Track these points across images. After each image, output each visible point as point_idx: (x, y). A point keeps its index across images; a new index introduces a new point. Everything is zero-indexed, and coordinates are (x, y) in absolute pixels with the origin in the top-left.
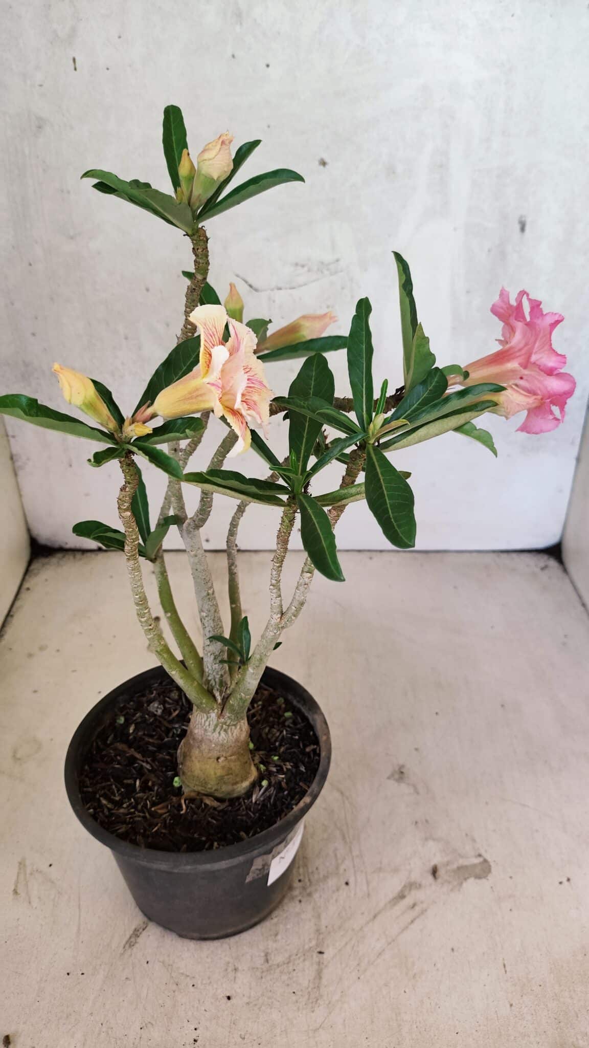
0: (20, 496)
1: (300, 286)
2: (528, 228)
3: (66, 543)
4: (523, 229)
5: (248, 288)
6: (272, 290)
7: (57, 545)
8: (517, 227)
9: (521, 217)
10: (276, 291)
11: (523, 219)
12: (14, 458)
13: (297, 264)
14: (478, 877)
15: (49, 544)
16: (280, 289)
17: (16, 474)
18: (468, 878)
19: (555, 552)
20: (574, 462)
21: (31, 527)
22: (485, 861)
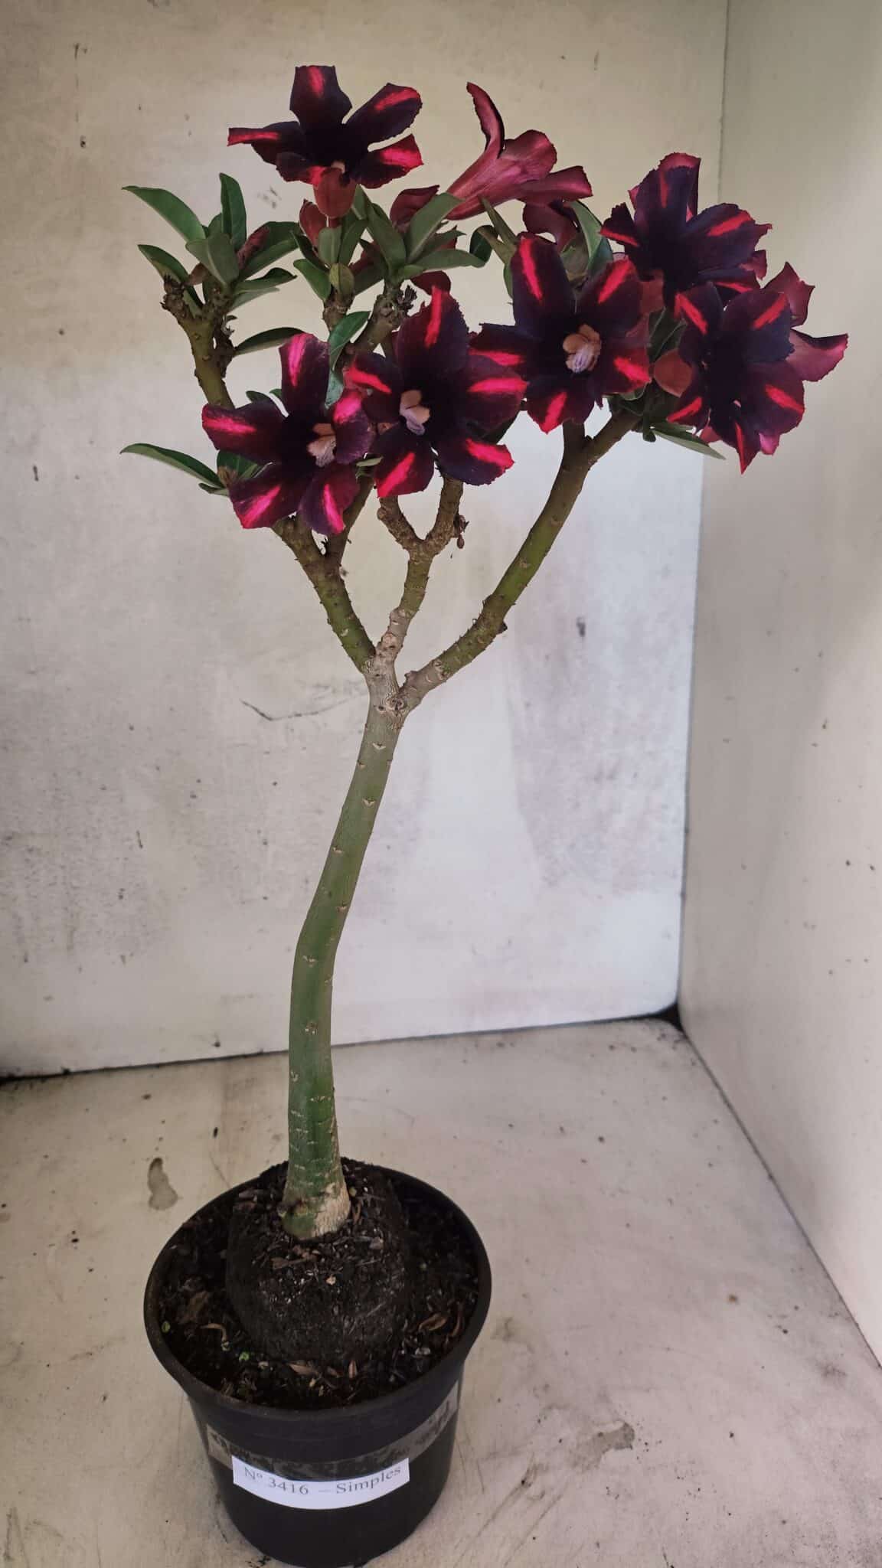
1: (324, 710)
2: (587, 631)
5: (260, 717)
6: (290, 717)
8: (576, 630)
9: (579, 619)
10: (293, 718)
11: (581, 621)
13: (318, 686)
14: (619, 1447)
16: (300, 715)
18: (607, 1450)
19: (671, 1015)
20: (679, 900)
22: (626, 1425)
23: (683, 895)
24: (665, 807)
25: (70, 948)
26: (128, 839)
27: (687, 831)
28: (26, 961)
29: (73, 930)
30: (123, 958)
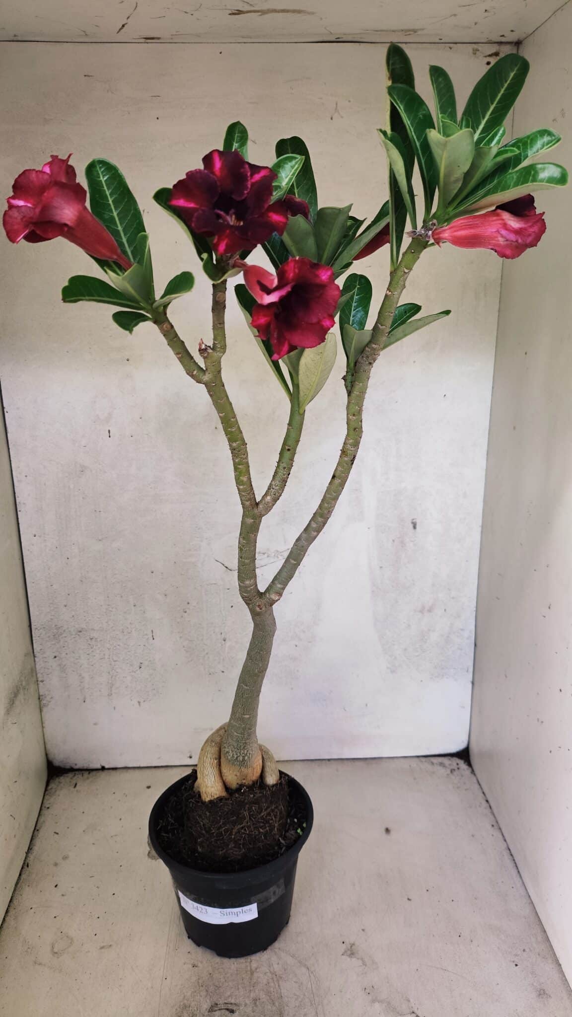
0: (43, 727)
1: (262, 567)
2: (417, 526)
3: (76, 765)
4: (415, 527)
5: (225, 569)
7: (68, 767)
8: (411, 526)
9: (413, 519)
11: (414, 521)
12: (41, 697)
15: (62, 765)
17: (41, 711)
19: (464, 755)
21: (48, 752)
23: (473, 683)
24: (462, 630)
25: (110, 695)
26: (146, 634)
27: (475, 645)
28: (84, 702)
29: (113, 685)
30: (139, 702)
